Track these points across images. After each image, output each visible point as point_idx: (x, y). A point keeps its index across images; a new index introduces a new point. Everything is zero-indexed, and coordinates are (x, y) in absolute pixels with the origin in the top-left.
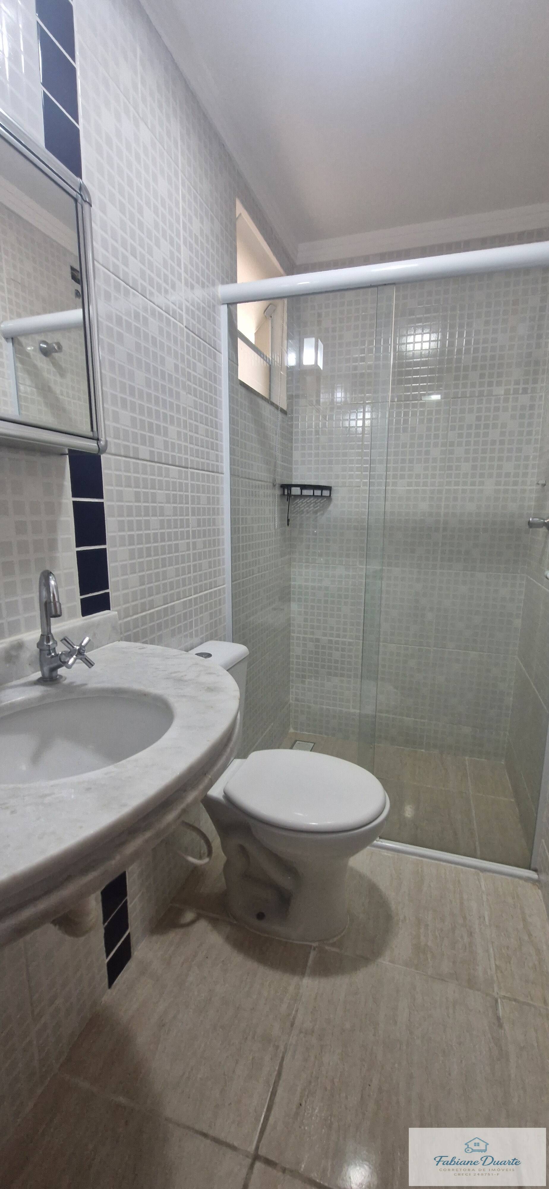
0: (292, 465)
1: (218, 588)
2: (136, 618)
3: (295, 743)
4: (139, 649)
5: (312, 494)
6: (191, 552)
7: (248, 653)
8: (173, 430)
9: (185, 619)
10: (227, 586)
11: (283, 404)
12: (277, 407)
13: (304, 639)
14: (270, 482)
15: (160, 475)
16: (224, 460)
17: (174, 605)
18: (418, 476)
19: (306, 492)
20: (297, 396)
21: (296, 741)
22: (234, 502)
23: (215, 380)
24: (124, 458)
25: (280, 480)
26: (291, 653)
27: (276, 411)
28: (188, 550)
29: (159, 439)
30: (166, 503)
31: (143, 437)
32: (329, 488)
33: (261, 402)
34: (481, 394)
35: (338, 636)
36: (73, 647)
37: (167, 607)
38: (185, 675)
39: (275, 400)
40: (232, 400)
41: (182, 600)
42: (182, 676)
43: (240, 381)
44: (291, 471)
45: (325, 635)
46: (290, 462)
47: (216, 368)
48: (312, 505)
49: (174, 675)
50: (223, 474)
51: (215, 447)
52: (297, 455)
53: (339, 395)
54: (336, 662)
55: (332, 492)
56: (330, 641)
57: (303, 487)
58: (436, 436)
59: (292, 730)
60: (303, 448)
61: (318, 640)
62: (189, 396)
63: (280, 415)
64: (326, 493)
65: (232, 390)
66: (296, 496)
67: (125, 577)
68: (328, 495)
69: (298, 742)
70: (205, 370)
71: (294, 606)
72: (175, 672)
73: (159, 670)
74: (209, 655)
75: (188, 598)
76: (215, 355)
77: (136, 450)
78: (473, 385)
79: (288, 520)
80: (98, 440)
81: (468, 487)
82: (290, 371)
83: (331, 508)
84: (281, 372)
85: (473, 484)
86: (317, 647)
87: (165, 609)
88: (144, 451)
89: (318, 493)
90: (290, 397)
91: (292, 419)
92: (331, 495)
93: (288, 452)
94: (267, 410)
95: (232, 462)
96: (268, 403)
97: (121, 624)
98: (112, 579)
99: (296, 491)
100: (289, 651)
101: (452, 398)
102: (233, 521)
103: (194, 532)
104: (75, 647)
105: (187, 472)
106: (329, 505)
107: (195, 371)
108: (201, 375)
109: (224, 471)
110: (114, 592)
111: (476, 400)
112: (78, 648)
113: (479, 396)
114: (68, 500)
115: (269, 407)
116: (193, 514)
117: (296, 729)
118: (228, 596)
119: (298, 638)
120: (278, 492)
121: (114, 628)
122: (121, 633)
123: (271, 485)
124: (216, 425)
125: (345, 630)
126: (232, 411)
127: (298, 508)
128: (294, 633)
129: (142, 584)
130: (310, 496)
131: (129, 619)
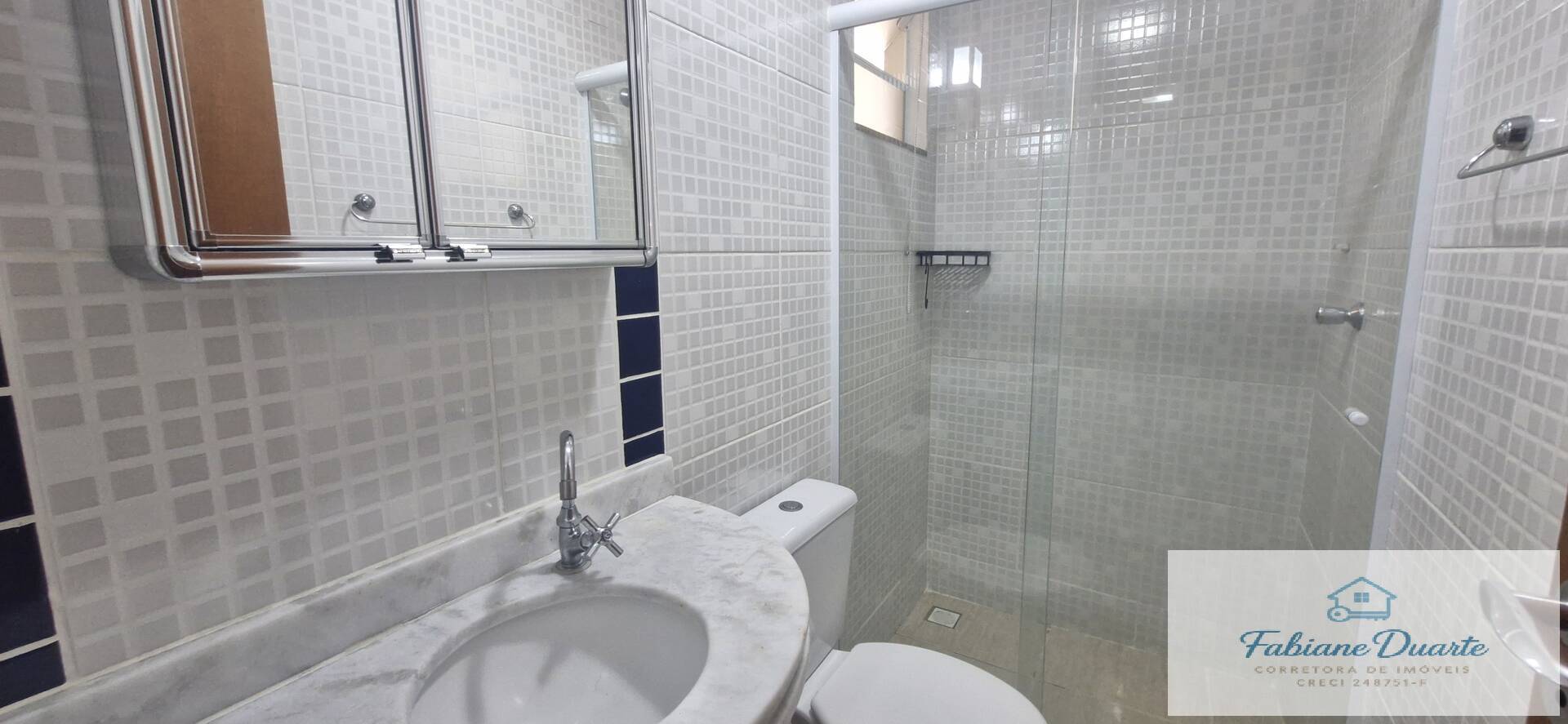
0: (934, 222)
1: (820, 405)
2: (699, 460)
3: (932, 610)
4: (696, 513)
5: (961, 263)
6: (781, 363)
7: (856, 501)
8: (757, 206)
9: (770, 452)
10: (834, 401)
11: (921, 142)
12: (911, 149)
13: (949, 463)
14: (899, 251)
15: (738, 267)
16: (832, 233)
17: (755, 435)
18: (1125, 235)
19: (953, 260)
20: (943, 129)
21: (934, 607)
22: (844, 286)
23: (821, 130)
24: (688, 255)
25: (916, 245)
26: (930, 481)
27: (910, 154)
28: (777, 359)
29: (737, 222)
30: (746, 303)
31: (715, 223)
32: (987, 254)
33: (890, 147)
34: (1231, 109)
35: (998, 462)
36: (596, 530)
37: (745, 441)
38: (742, 573)
39: (910, 141)
40: (843, 151)
41: (766, 428)
42: (736, 575)
43: (857, 124)
44: (934, 231)
45: (978, 459)
46: (932, 219)
47: (822, 114)
48: (963, 276)
49: (727, 571)
50: (830, 251)
51: (821, 218)
52: (941, 208)
53: (1009, 115)
54: (995, 498)
55: (992, 259)
56: (986, 469)
57: (948, 254)
58: (1155, 176)
59: (928, 590)
60: (951, 199)
61: (968, 466)
62: (782, 157)
63: (916, 157)
64: (982, 260)
65: (844, 138)
66: (939, 266)
67: (686, 408)
68: (986, 263)
69: (936, 609)
70: (806, 121)
71: (935, 421)
72: (729, 566)
73: (710, 557)
74: (799, 506)
75: (775, 424)
76: (820, 96)
77: (705, 241)
78: (1217, 97)
79: (927, 301)
80: (645, 248)
81: (1211, 251)
82: (933, 94)
83: (990, 279)
84: (920, 100)
85: (1218, 245)
86: (966, 475)
87: (740, 443)
88: (716, 241)
89: (969, 260)
90: (933, 133)
91: (934, 160)
92: (990, 263)
93: (927, 207)
94: (896, 155)
95: (843, 233)
96: (899, 145)
97: (676, 471)
98: (667, 413)
99: (939, 260)
100: (927, 477)
101: (1182, 118)
102: (844, 312)
103: (785, 335)
104: (599, 529)
105: (777, 257)
106: (987, 277)
107: (791, 124)
108: (800, 128)
109: (832, 247)
110: (670, 428)
111: (1223, 118)
112: (602, 530)
113: (1226, 114)
114: (611, 319)
115: (899, 151)
116: (785, 311)
117: (934, 588)
118: (834, 414)
119: (940, 461)
120: (912, 261)
121: (666, 479)
122: (677, 482)
123: (902, 254)
124: (821, 189)
125: (1008, 454)
126: (843, 166)
127: (942, 281)
128: (934, 453)
129: (710, 413)
130: (959, 265)
131: (690, 461)
